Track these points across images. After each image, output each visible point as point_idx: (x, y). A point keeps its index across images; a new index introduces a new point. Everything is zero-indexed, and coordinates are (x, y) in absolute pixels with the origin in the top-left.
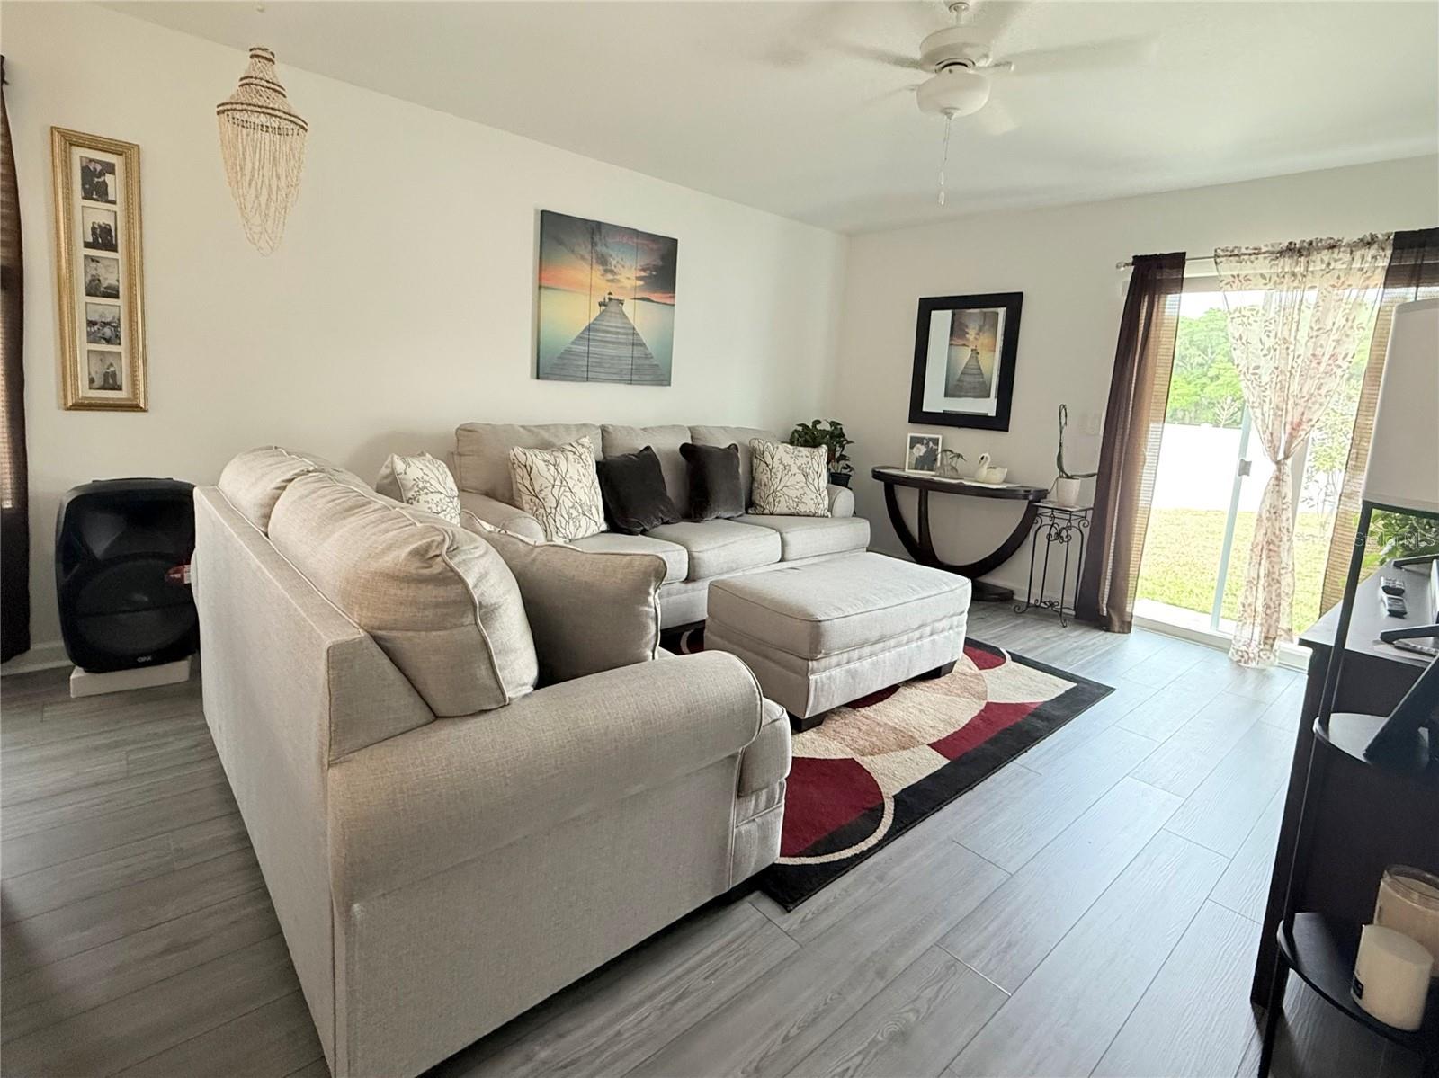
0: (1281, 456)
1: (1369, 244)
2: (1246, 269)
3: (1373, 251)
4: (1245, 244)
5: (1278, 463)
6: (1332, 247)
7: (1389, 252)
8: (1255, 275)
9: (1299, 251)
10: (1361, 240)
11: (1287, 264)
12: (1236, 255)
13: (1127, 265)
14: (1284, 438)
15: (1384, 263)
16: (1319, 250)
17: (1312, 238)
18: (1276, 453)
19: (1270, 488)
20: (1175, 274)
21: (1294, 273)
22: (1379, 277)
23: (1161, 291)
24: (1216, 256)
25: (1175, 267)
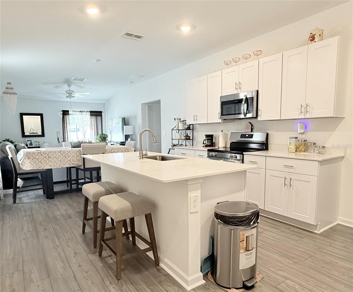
2: (76, 113)
3: (88, 112)
7: (90, 113)
9: (82, 112)
12: (75, 111)
13: (61, 111)
17: (82, 110)
20: (68, 113)
21: (82, 114)
22: (89, 115)
23: (67, 115)
24: (73, 111)
25: (68, 112)
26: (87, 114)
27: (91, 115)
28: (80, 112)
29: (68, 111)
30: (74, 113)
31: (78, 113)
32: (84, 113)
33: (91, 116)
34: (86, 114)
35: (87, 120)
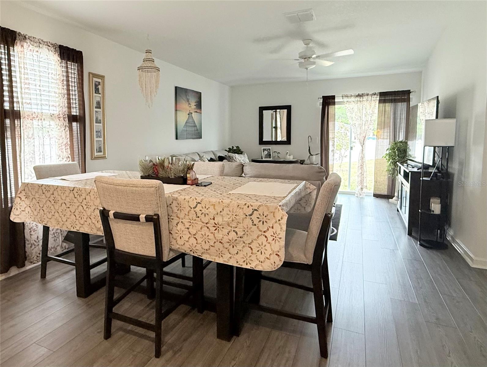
0: (362, 144)
1: (375, 94)
2: (349, 100)
3: (376, 96)
4: (349, 94)
5: (362, 146)
6: (367, 95)
7: (379, 96)
8: (352, 101)
9: (361, 96)
10: (373, 94)
11: (358, 99)
12: (347, 96)
13: (321, 98)
14: (363, 140)
15: (378, 99)
16: (365, 96)
17: (363, 93)
18: (361, 144)
19: (361, 152)
20: (333, 101)
21: (360, 101)
22: (378, 102)
23: (330, 105)
24: (342, 96)
25: (333, 99)
26: (373, 99)
27: (380, 101)
28: (359, 96)
29: (333, 97)
30: (345, 99)
31: (353, 99)
32: (365, 98)
33: (381, 105)
34: (371, 100)
35: (371, 112)
